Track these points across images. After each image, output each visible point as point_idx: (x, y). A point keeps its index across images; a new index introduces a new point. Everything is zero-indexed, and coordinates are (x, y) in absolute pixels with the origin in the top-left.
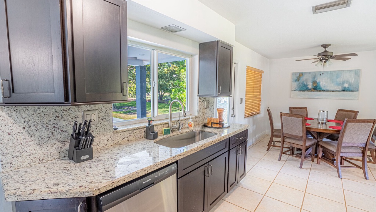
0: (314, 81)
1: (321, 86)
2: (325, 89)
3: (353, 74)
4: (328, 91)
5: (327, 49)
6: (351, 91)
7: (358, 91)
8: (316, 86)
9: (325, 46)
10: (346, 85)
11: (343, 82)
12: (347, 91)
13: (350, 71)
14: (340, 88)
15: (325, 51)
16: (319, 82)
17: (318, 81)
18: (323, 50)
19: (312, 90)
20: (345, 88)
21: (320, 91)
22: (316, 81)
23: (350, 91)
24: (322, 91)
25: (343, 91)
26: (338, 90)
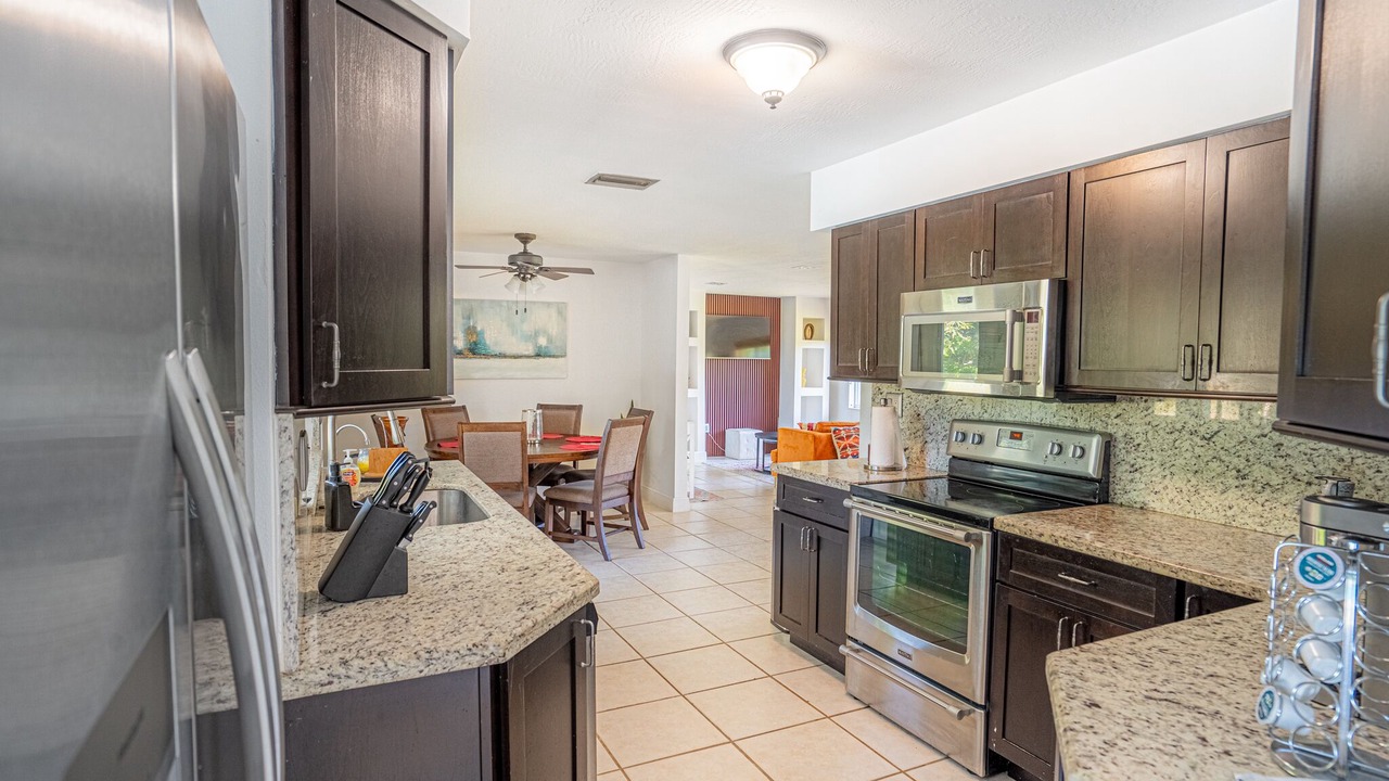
0: (469, 328)
1: (488, 342)
2: (497, 350)
3: (553, 312)
4: (505, 356)
5: (531, 248)
6: (554, 356)
7: (564, 356)
8: (475, 343)
9: (525, 238)
10: (543, 341)
11: (537, 334)
12: (544, 356)
13: (549, 304)
14: (531, 350)
15: (525, 253)
16: (482, 332)
17: (479, 329)
18: (520, 248)
19: (466, 353)
20: (540, 347)
21: (487, 356)
22: (475, 328)
23: (550, 356)
24: (492, 356)
25: (538, 355)
26: (527, 353)
